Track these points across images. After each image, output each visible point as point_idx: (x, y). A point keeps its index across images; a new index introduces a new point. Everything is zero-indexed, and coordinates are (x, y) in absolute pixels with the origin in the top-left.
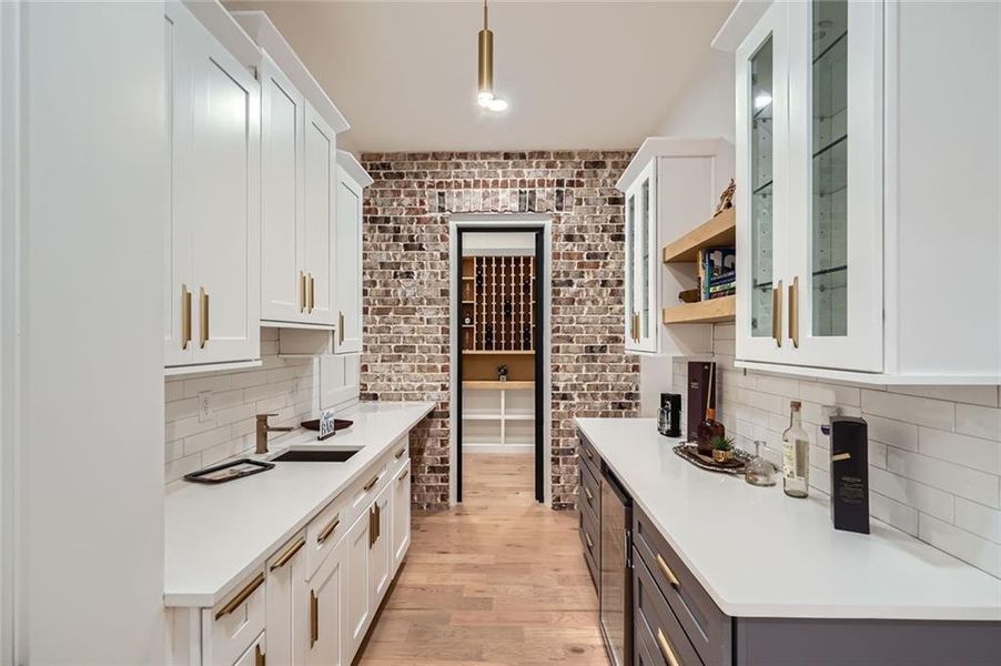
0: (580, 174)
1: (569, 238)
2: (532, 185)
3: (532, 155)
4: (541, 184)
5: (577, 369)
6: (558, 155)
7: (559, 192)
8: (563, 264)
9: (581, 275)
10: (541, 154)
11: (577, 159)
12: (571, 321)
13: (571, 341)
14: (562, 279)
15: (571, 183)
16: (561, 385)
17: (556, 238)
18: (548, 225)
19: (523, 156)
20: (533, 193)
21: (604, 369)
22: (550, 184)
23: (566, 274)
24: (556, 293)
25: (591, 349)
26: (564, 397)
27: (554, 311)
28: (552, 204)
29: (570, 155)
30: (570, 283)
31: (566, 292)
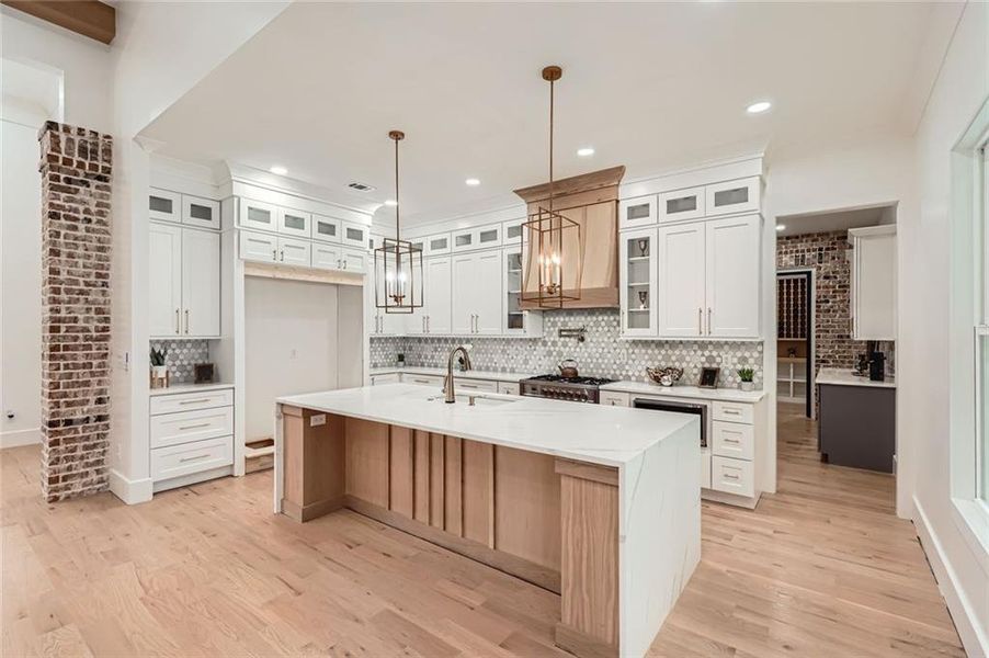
0: (833, 244)
1: (826, 277)
2: (803, 251)
3: (803, 236)
4: (809, 251)
5: (833, 347)
6: (819, 235)
7: (820, 254)
8: (822, 292)
9: (835, 297)
10: (808, 235)
11: (832, 236)
12: (828, 321)
13: (828, 331)
14: (822, 299)
15: (828, 249)
16: (821, 355)
17: (818, 278)
18: (814, 271)
19: (797, 237)
20: (803, 256)
21: (850, 347)
22: (814, 250)
23: (825, 297)
24: (818, 307)
25: (842, 337)
26: (823, 361)
27: (817, 316)
28: (816, 260)
29: (827, 234)
30: (828, 302)
31: (824, 306)
